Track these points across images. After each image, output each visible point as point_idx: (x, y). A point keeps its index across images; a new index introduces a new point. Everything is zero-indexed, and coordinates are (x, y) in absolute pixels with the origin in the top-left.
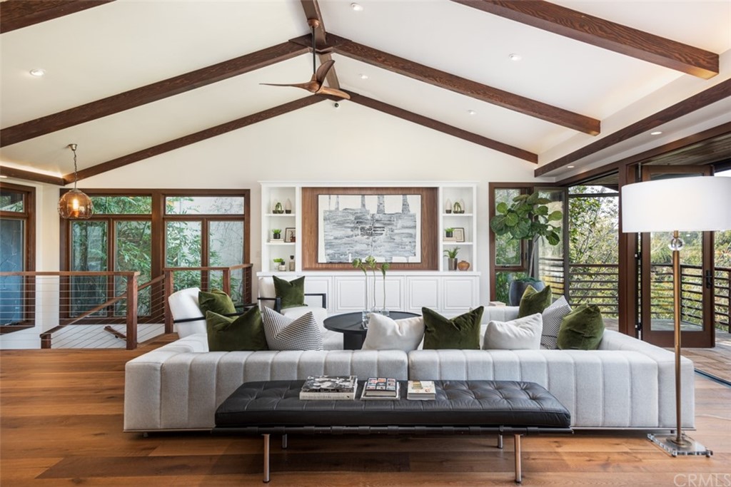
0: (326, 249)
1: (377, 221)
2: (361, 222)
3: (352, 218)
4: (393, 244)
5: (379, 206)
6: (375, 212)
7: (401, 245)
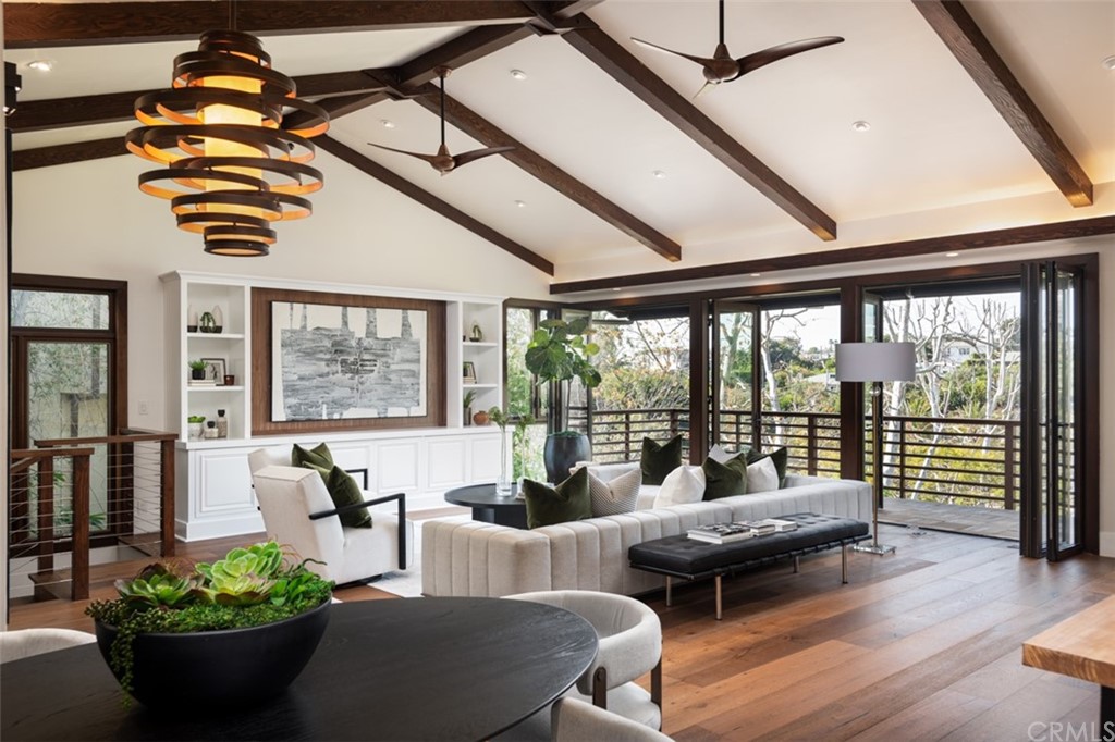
0: (286, 397)
1: (366, 349)
2: (341, 352)
3: (327, 343)
4: (388, 388)
5: (368, 325)
6: (363, 335)
7: (400, 389)
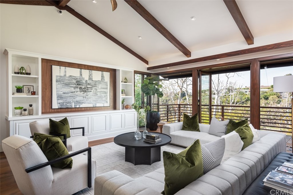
0: (58, 100)
1: (89, 84)
2: (80, 84)
3: (74, 81)
4: (96, 97)
5: (89, 76)
6: (88, 79)
7: (101, 97)
